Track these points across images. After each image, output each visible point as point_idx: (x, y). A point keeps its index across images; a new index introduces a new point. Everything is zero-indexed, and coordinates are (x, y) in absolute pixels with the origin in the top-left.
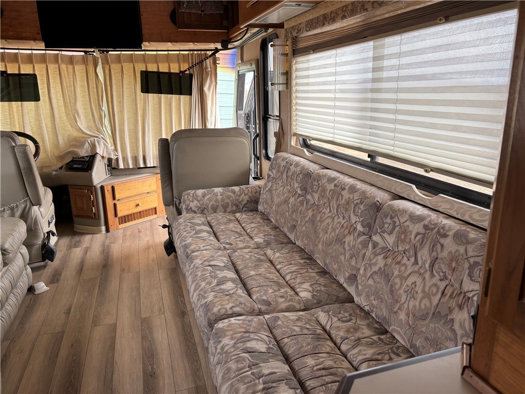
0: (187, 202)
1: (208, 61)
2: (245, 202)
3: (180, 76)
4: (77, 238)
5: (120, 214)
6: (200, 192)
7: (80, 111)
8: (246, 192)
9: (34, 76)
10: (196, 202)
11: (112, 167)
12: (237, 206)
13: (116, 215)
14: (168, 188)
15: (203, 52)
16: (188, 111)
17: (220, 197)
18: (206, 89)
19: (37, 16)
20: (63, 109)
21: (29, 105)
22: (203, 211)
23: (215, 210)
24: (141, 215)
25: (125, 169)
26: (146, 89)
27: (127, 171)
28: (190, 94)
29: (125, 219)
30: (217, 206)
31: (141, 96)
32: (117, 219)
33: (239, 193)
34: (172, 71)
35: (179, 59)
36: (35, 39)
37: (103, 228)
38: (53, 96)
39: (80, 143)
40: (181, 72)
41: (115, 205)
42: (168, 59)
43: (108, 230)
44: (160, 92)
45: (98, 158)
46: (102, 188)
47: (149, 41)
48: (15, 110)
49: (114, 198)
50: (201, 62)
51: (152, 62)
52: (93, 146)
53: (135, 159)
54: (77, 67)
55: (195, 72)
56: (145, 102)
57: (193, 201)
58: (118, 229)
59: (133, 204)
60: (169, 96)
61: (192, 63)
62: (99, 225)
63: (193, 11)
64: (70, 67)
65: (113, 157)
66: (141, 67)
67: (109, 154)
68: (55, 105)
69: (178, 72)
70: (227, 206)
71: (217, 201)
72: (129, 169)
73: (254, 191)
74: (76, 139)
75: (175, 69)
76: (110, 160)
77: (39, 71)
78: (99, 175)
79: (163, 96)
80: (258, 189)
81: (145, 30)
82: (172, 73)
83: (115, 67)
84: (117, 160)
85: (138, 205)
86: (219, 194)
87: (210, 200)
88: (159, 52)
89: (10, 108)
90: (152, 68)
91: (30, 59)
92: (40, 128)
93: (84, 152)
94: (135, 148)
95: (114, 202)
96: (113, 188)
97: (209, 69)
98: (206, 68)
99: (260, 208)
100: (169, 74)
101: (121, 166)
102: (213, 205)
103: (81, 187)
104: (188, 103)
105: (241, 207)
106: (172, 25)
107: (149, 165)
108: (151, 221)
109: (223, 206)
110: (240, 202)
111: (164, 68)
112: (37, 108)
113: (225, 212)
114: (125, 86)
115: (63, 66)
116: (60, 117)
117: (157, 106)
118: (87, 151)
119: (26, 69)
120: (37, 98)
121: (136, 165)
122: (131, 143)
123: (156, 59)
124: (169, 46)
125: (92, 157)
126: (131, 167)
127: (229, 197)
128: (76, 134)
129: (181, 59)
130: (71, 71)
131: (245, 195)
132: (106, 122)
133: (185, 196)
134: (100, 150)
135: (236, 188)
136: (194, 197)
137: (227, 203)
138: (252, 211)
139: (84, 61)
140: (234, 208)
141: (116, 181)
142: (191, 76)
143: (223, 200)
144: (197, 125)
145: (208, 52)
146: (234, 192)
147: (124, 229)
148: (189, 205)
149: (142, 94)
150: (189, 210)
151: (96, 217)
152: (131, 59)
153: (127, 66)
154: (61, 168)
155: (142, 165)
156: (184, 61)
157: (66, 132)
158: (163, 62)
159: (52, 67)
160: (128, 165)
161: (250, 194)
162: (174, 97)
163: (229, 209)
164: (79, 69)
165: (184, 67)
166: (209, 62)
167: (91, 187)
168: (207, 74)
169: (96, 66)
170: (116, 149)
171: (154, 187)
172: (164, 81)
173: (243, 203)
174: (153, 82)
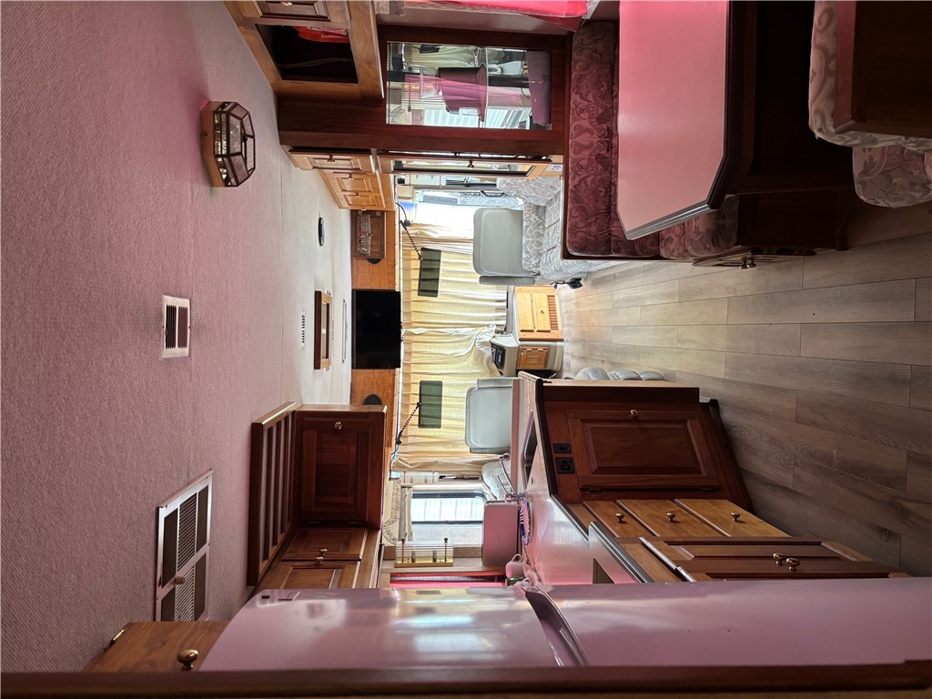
0: (531, 266)
1: (410, 232)
2: (537, 217)
3: (424, 260)
4: (565, 367)
5: (549, 328)
6: (524, 255)
7: (451, 352)
8: (528, 215)
9: (422, 383)
10: (532, 259)
11: (504, 331)
12: (539, 225)
13: (548, 332)
14: (519, 280)
15: (401, 236)
16: (456, 256)
17: (530, 239)
18: (435, 236)
19: (376, 370)
20: (449, 366)
21: (445, 391)
22: (540, 254)
23: (540, 244)
24: (552, 310)
25: (507, 320)
26: (434, 293)
27: (509, 318)
28: (440, 251)
29: (554, 325)
30: (538, 242)
31: (440, 298)
32: (552, 331)
33: (529, 222)
34: (419, 267)
35: (407, 259)
36: (394, 375)
37: (559, 343)
38: (438, 372)
39: (480, 355)
40: (420, 258)
41: (538, 331)
42: (407, 270)
43: (562, 340)
44: (437, 280)
45: (494, 341)
46: (521, 340)
47: (394, 284)
48: (448, 403)
49: (532, 331)
50: (411, 238)
51: (410, 286)
52: (484, 344)
53: (498, 309)
54: (414, 350)
55: (420, 245)
56: (446, 295)
57: (531, 262)
58: (562, 332)
59: (540, 316)
60: (441, 272)
61: (411, 247)
62: (556, 347)
63: (369, 242)
64: (413, 355)
65: (494, 328)
66: (414, 295)
67: (492, 331)
68: (447, 372)
69: (419, 262)
70: (539, 233)
71: (533, 242)
72: (507, 316)
73: (528, 208)
74: (476, 359)
75: (416, 264)
76: (497, 332)
77: (417, 379)
78: (509, 342)
79: (440, 278)
80: (527, 204)
81: (386, 287)
83: (414, 318)
84: (497, 325)
85: (542, 311)
86: (528, 239)
87: (531, 248)
88: (402, 278)
89: (447, 406)
90: (415, 285)
91: (407, 385)
92: (464, 385)
93: (488, 352)
94: (488, 309)
95: (535, 331)
96: (522, 331)
97: (418, 230)
98: (416, 234)
99: (543, 205)
100: (422, 270)
101: (504, 322)
102: (536, 245)
103: (519, 358)
104: (448, 254)
105: (541, 221)
106: (381, 262)
107: (505, 298)
108: (560, 301)
109: (537, 237)
110: (536, 222)
111: (416, 275)
112: (448, 385)
113: (543, 235)
114: (431, 311)
115: (413, 360)
116: (457, 369)
117: (451, 284)
118: (488, 350)
119: (416, 389)
120: (440, 384)
121: (504, 309)
122: (483, 312)
123: (407, 281)
124: (397, 267)
125: (493, 345)
126: (505, 314)
127: (531, 231)
128: (471, 358)
129: (408, 257)
130: (416, 355)
131: (531, 216)
132: (463, 331)
133: (526, 268)
134: (487, 339)
135: (525, 224)
136: (529, 263)
137: (536, 233)
138: (545, 211)
139: (409, 343)
140: (541, 227)
141: (517, 329)
142: (423, 249)
143: (533, 237)
144: (470, 248)
145: (401, 231)
146: (527, 226)
147: (563, 326)
148: (534, 265)
149: (438, 296)
150: (537, 266)
151: (548, 349)
152: (408, 303)
153: (414, 307)
154: (501, 373)
155: (505, 304)
156: (409, 255)
157: (468, 365)
158: (410, 274)
159: (413, 369)
160: (503, 316)
161: (531, 212)
162: (442, 267)
163: (541, 232)
164: (414, 348)
165: (415, 255)
166: (411, 230)
167: (520, 350)
168: (421, 233)
169: (412, 334)
170: (488, 326)
171: (528, 295)
172: (428, 275)
173: (538, 219)
174: (428, 286)
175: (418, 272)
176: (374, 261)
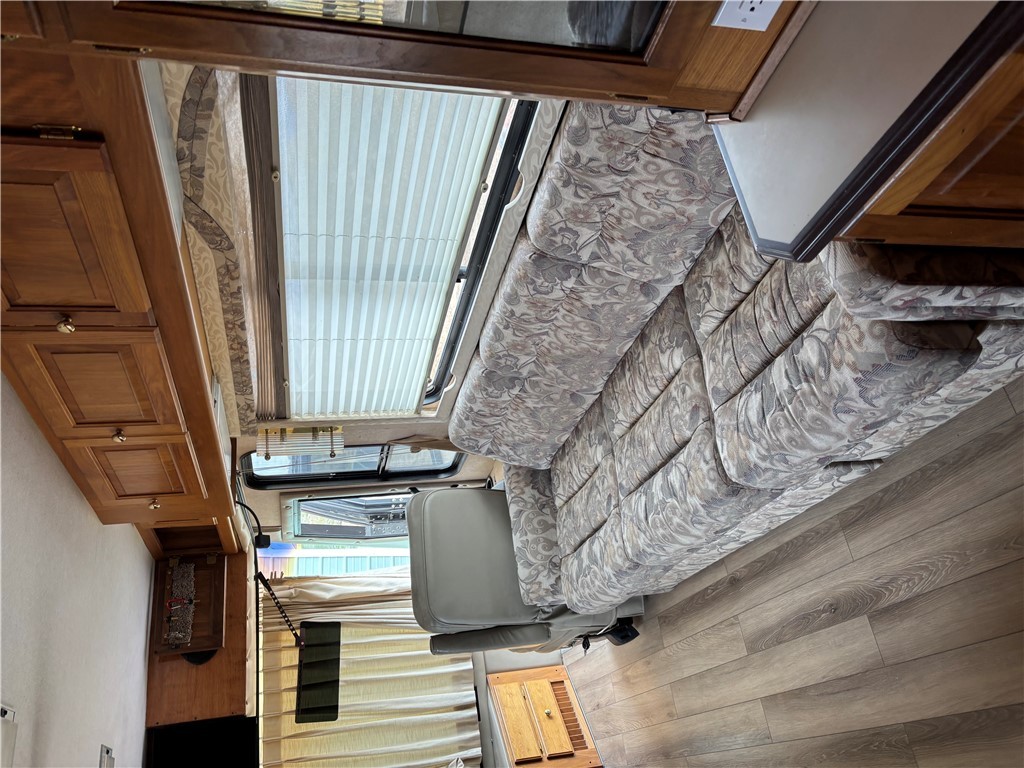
0: (542, 593)
1: (277, 594)
2: (535, 492)
3: (307, 646)
5: (568, 748)
6: (523, 572)
8: (517, 491)
10: (541, 578)
12: (543, 506)
13: (570, 755)
14: (517, 633)
15: (261, 605)
16: (370, 630)
17: (530, 537)
18: (327, 596)
22: (555, 565)
23: (552, 544)
24: (566, 710)
25: (482, 745)
26: (330, 711)
27: (486, 739)
28: (337, 625)
29: (576, 738)
30: (546, 540)
31: (343, 721)
32: (577, 753)
33: (521, 504)
34: (297, 662)
35: (273, 650)
40: (298, 644)
41: (551, 758)
42: (273, 672)
44: (334, 684)
47: (244, 703)
49: (538, 760)
50: (280, 607)
51: (279, 703)
53: (462, 725)
55: (297, 617)
56: (355, 712)
57: (540, 583)
58: (595, 751)
59: (547, 723)
60: (341, 666)
61: (280, 623)
63: (190, 619)
66: (289, 725)
69: (296, 652)
70: (545, 522)
71: (536, 541)
72: (482, 736)
73: (515, 479)
75: (292, 657)
79: (342, 678)
80: (513, 471)
81: (222, 711)
82: (300, 661)
84: (466, 760)
85: (548, 714)
86: (524, 538)
87: (535, 553)
88: (261, 690)
90: (290, 701)
94: (443, 727)
95: (545, 759)
96: (519, 763)
97: (292, 591)
98: (290, 597)
99: (544, 465)
100: (303, 667)
101: (477, 751)
102: (544, 548)
104: (353, 630)
105: (545, 499)
106: (215, 661)
107: (473, 699)
108: (576, 691)
109: (545, 530)
110: (537, 501)
111: (291, 679)
113: (554, 526)
114: (324, 754)
117: (362, 688)
121: (473, 723)
122: (432, 737)
123: (274, 694)
124: (250, 664)
126: (478, 733)
127: (529, 520)
129: (272, 646)
131: (523, 493)
133: (531, 599)
135: (513, 509)
136: (533, 585)
137: (539, 523)
138: (550, 480)
140: (547, 510)
141: (506, 758)
142: (305, 625)
143: (534, 531)
145: (261, 595)
146: (519, 513)
147: (595, 738)
148: (547, 590)
149: (339, 718)
150: (555, 589)
152: (274, 743)
153: (287, 751)
155: (474, 711)
156: (277, 640)
158: (279, 680)
160: (473, 739)
161: (522, 485)
162: (345, 655)
163: (550, 520)
165: (288, 638)
166: (280, 592)
168: (301, 594)
171: (514, 687)
172: (317, 676)
173: (537, 495)
174: (317, 698)
175: (296, 672)
176: (199, 657)
